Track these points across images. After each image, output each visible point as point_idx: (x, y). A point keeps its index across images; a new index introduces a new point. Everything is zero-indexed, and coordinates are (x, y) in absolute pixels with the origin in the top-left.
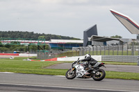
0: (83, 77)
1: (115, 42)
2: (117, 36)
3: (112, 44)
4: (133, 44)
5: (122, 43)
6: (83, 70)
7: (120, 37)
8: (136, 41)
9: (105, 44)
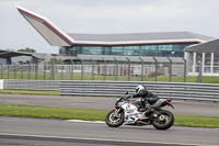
0: (135, 124)
1: (25, 59)
2: (28, 50)
3: (21, 62)
4: (54, 61)
5: (36, 60)
6: (136, 112)
7: (33, 51)
8: (57, 58)
9: (9, 62)
